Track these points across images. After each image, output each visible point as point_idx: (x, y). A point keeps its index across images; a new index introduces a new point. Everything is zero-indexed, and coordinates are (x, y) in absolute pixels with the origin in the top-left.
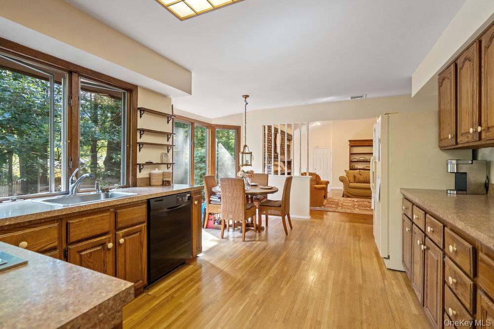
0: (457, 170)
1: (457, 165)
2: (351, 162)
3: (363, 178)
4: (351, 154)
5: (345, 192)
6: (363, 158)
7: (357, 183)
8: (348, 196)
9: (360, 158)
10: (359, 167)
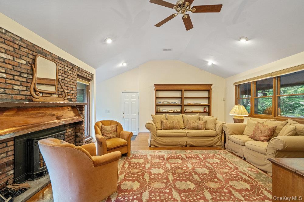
2: (157, 105)
3: (171, 123)
4: (157, 98)
5: (152, 141)
6: (167, 102)
7: (164, 129)
8: (156, 147)
9: (165, 102)
10: (164, 111)
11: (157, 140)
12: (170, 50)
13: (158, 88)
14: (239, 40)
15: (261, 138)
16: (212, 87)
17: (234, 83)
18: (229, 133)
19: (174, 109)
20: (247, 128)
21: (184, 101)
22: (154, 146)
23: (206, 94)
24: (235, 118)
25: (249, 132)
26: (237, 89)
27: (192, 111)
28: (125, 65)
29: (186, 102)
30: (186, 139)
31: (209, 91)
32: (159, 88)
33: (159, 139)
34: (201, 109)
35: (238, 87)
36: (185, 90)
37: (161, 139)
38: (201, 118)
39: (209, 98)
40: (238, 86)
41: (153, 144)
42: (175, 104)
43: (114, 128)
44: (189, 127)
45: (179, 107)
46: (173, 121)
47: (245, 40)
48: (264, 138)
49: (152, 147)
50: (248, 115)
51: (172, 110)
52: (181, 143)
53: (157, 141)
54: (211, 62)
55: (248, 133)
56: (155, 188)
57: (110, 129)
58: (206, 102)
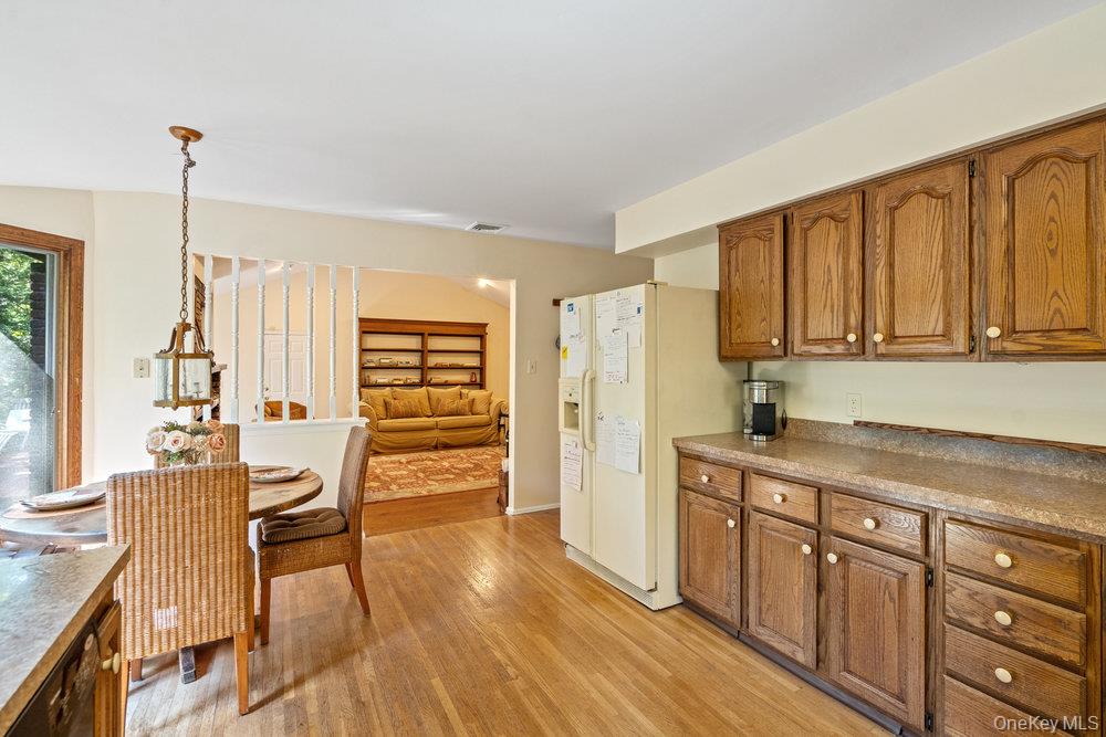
0: (767, 400)
1: (767, 390)
2: (363, 368)
3: (405, 405)
4: (363, 351)
6: (388, 361)
7: (393, 418)
9: (382, 361)
10: (380, 381)
11: (380, 439)
13: (367, 327)
16: (488, 330)
19: (403, 376)
21: (428, 358)
23: (474, 344)
27: (446, 381)
29: (433, 360)
30: (436, 433)
31: (482, 337)
32: (369, 326)
33: (384, 437)
34: (465, 377)
36: (430, 335)
37: (387, 437)
38: (464, 394)
39: (482, 353)
42: (407, 365)
44: (442, 413)
45: (417, 373)
46: (408, 402)
51: (400, 380)
52: (427, 440)
53: (378, 441)
58: (473, 361)
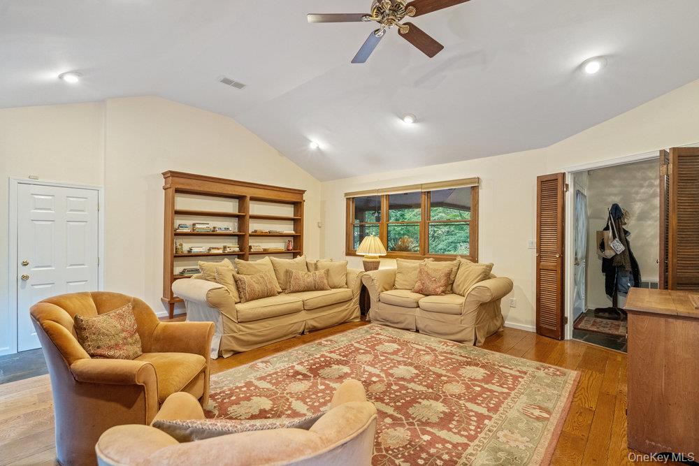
2: (170, 234)
3: (259, 282)
5: (225, 341)
6: (205, 226)
7: (247, 301)
8: (236, 353)
9: (197, 226)
10: (195, 250)
11: (241, 333)
12: (239, 86)
13: (182, 184)
14: (402, 119)
15: (438, 290)
16: (305, 196)
17: (346, 194)
18: (379, 290)
19: (218, 245)
20: (399, 276)
21: (250, 225)
22: (232, 353)
23: (288, 211)
24: (367, 260)
25: (405, 283)
26: (349, 205)
27: (265, 250)
28: (72, 80)
29: (253, 226)
30: (303, 316)
31: (297, 205)
32: (180, 184)
33: (244, 329)
34: (279, 245)
35: (353, 202)
36: (252, 199)
37: (251, 329)
38: (312, 264)
39: (297, 221)
40: (350, 199)
41: (227, 348)
42: (228, 232)
43: (130, 322)
44: (297, 288)
45: (234, 241)
46: (262, 277)
47: (412, 121)
48: (442, 289)
49: (225, 356)
50: (385, 255)
51: (218, 249)
52: (294, 328)
53: (239, 337)
54: (317, 143)
55: (406, 285)
56: (403, 447)
57: (119, 327)
58: (288, 229)
